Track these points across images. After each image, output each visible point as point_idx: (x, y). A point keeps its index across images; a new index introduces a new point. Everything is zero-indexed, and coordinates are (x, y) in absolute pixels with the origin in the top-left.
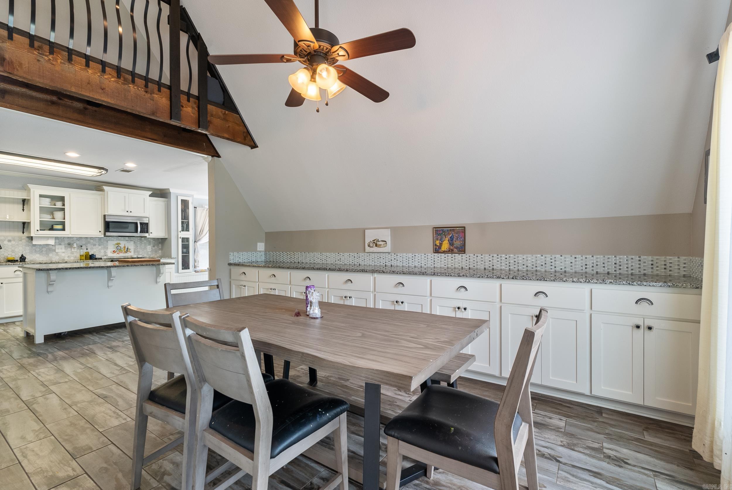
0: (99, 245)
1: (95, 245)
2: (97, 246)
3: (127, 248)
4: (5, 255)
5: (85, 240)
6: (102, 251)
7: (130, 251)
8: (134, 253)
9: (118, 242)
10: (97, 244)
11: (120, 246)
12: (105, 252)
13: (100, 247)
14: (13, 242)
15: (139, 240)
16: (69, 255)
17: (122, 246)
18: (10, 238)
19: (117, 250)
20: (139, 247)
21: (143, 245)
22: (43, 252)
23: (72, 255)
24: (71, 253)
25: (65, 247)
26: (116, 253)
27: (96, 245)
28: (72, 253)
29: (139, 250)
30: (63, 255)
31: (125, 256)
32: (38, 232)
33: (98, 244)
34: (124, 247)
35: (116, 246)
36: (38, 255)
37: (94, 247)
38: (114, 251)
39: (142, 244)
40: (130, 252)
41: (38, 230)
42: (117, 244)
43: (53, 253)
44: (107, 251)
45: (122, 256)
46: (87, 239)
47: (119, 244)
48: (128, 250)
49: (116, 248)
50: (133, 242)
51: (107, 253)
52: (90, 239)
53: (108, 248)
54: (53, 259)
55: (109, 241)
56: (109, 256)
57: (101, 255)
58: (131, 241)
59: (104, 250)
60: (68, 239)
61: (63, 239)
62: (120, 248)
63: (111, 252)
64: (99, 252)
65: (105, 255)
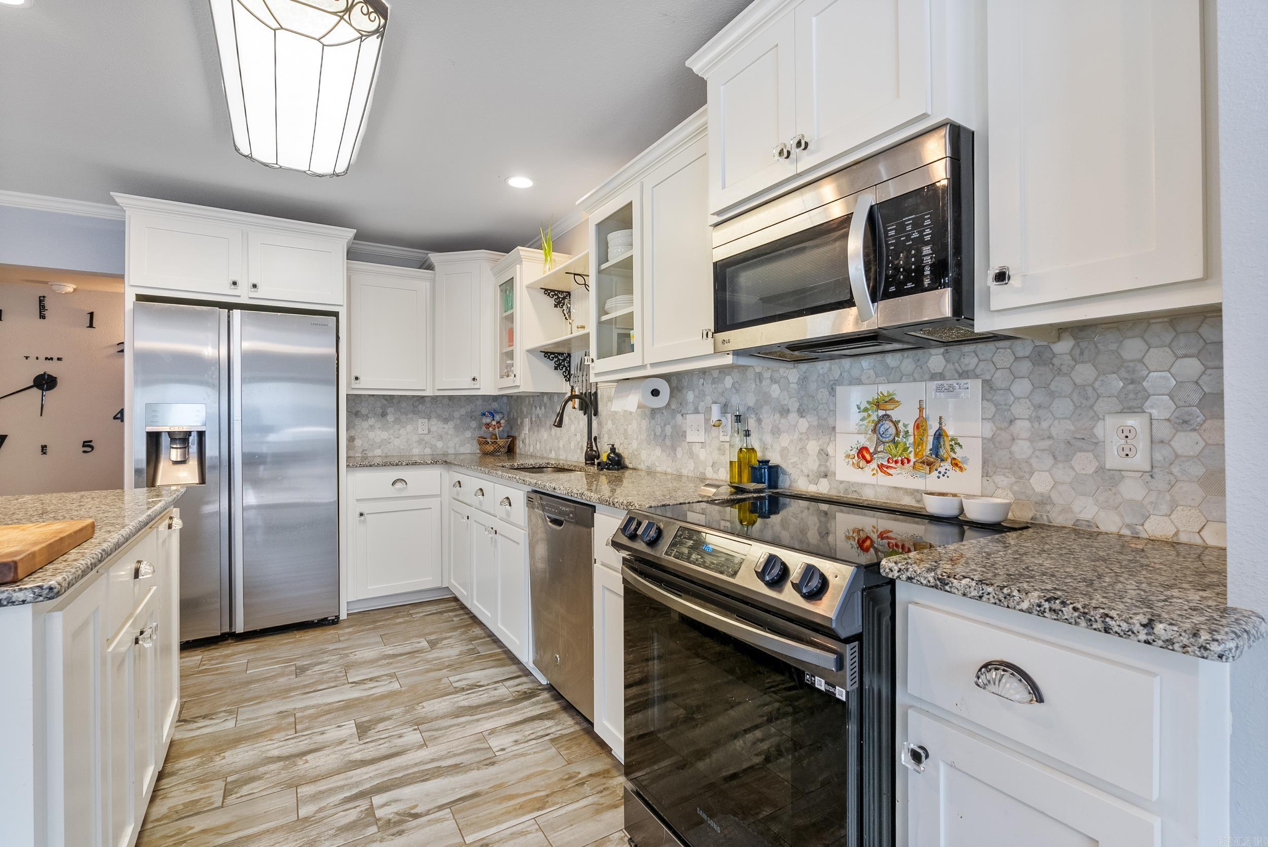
0: (801, 413)
2: (794, 416)
3: (939, 435)
5: (753, 386)
6: (813, 447)
7: (959, 454)
8: (986, 474)
9: (885, 389)
10: (794, 405)
11: (895, 414)
12: (824, 454)
15: (1025, 367)
16: (716, 456)
17: (905, 415)
19: (879, 442)
20: (1022, 427)
21: (1062, 406)
23: (722, 458)
24: (719, 449)
25: (706, 420)
26: (874, 465)
27: (788, 411)
28: (722, 450)
29: (1022, 449)
30: (702, 454)
33: (797, 405)
34: (917, 426)
35: (874, 417)
37: (783, 421)
38: (861, 452)
39: (1052, 395)
40: (955, 464)
42: (878, 405)
43: (683, 443)
44: (830, 450)
45: (906, 491)
46: (761, 381)
47: (891, 400)
48: (942, 452)
49: (874, 431)
50: (975, 386)
51: (832, 460)
52: (769, 381)
53: (834, 428)
54: (685, 472)
55: (839, 389)
56: (842, 482)
57: (806, 472)
58: (964, 375)
59: (821, 442)
60: (714, 386)
61: (703, 384)
62: (892, 430)
63: (848, 456)
64: (803, 450)
65: (823, 469)
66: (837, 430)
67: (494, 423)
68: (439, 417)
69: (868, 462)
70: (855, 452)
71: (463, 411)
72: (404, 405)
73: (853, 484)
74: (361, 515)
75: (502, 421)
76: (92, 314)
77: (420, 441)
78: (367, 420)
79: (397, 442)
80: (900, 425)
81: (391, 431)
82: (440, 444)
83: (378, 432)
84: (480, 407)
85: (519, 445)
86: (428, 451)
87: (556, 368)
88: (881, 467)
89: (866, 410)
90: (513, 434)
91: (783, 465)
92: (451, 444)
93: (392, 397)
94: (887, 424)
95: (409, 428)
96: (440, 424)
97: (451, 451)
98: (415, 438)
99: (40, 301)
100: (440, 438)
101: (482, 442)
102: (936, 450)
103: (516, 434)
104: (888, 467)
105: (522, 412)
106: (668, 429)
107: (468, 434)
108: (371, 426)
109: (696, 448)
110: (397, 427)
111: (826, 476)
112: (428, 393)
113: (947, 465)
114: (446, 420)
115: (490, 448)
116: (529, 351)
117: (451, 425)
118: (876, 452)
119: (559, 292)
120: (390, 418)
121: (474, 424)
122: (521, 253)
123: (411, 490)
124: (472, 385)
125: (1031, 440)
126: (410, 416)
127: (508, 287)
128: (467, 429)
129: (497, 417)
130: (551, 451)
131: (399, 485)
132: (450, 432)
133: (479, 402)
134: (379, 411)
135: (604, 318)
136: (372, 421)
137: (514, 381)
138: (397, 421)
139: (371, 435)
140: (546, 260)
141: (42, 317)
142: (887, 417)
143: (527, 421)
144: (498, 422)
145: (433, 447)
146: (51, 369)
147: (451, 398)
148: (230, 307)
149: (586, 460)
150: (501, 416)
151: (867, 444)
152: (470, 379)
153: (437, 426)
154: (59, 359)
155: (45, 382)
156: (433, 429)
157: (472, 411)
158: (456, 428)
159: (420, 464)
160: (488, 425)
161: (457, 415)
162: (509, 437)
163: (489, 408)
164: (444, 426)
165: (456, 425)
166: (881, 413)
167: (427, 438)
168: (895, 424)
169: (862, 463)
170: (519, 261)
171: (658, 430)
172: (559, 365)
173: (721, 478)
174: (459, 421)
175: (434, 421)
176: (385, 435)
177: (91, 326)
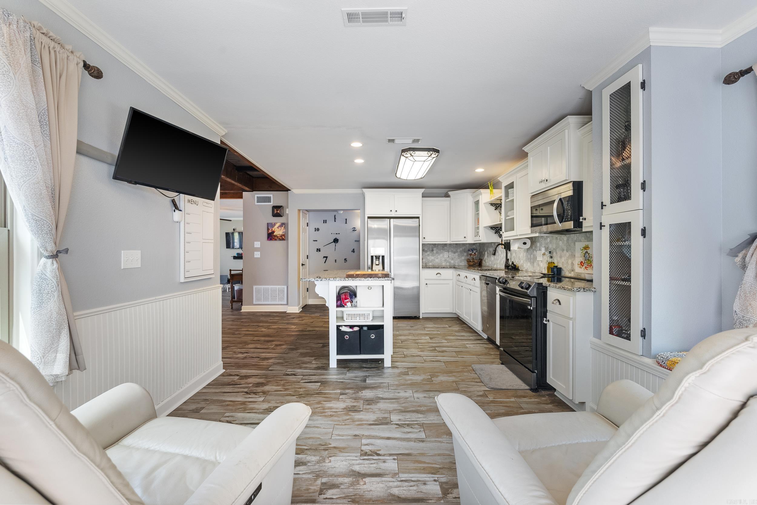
0: (567, 251)
1: (563, 250)
2: (565, 251)
6: (570, 261)
9: (586, 244)
10: (565, 249)
12: (572, 264)
13: (568, 254)
17: (591, 252)
19: (585, 260)
30: (542, 265)
35: (584, 252)
37: (563, 253)
42: (585, 248)
43: (536, 261)
44: (574, 262)
46: (557, 241)
47: (588, 247)
49: (584, 256)
51: (574, 266)
52: (559, 241)
53: (575, 255)
54: (535, 270)
55: (576, 243)
56: (577, 272)
57: (568, 270)
59: (572, 260)
61: (542, 241)
62: (588, 256)
63: (578, 264)
64: (567, 262)
65: (572, 269)
66: (576, 256)
67: (473, 254)
68: (452, 251)
69: (583, 266)
70: (579, 263)
71: (461, 249)
72: (439, 247)
73: (579, 273)
74: (426, 284)
75: (476, 253)
76: (346, 219)
77: (445, 260)
78: (427, 252)
79: (437, 260)
80: (590, 255)
81: (435, 256)
82: (452, 262)
83: (431, 257)
84: (468, 247)
85: (483, 262)
86: (448, 264)
87: (495, 233)
88: (586, 267)
89: (582, 250)
90: (481, 258)
91: (563, 268)
92: (457, 262)
93: (435, 244)
94: (587, 254)
95: (441, 255)
96: (453, 254)
97: (457, 264)
98: (443, 259)
99: (335, 216)
100: (453, 259)
101: (468, 261)
103: (482, 258)
104: (587, 268)
105: (484, 249)
106: (532, 256)
107: (463, 258)
108: (428, 255)
109: (540, 263)
110: (437, 255)
111: (573, 271)
112: (448, 242)
114: (455, 253)
115: (472, 263)
116: (485, 227)
117: (457, 254)
118: (584, 263)
119: (496, 204)
120: (435, 252)
121: (465, 254)
122: (481, 191)
123: (442, 277)
124: (464, 239)
126: (442, 251)
127: (477, 203)
128: (463, 256)
129: (474, 252)
130: (495, 264)
131: (438, 275)
132: (456, 257)
133: (468, 246)
134: (431, 249)
135: (507, 218)
136: (428, 253)
137: (479, 238)
138: (437, 253)
139: (428, 258)
140: (491, 194)
141: (335, 221)
142: (587, 252)
143: (486, 253)
144: (475, 253)
145: (450, 262)
146: (337, 237)
147: (456, 244)
148: (390, 218)
149: (505, 267)
150: (476, 251)
151: (582, 261)
152: (463, 237)
153: (451, 255)
154: (339, 234)
155: (336, 241)
156: (450, 256)
157: (465, 249)
158: (458, 255)
159: (445, 268)
160: (471, 255)
161: (459, 250)
162: (479, 259)
163: (471, 248)
164: (454, 255)
165: (458, 254)
166: (586, 251)
167: (448, 259)
168: (589, 254)
169: (581, 266)
170: (481, 194)
171: (529, 256)
172: (497, 232)
174: (459, 253)
175: (450, 253)
176: (433, 258)
177: (346, 223)
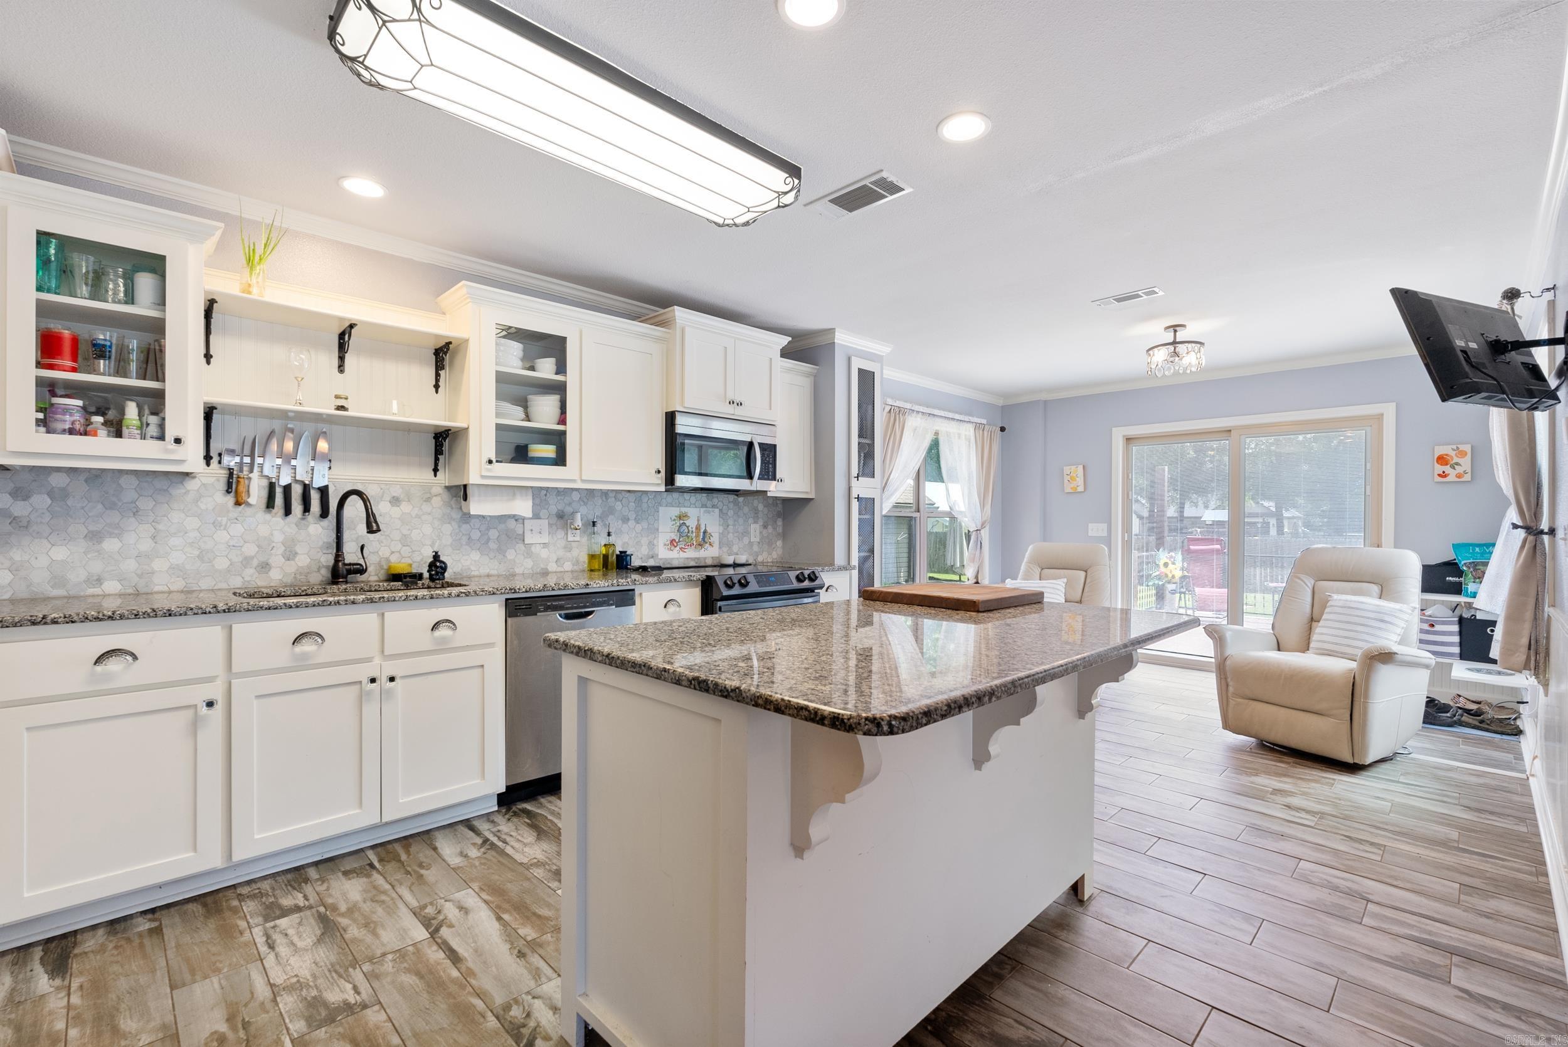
0: (637, 521)
1: (626, 520)
2: (632, 523)
3: (705, 532)
4: (380, 553)
5: (600, 501)
6: (645, 541)
7: (712, 540)
8: (720, 548)
9: (686, 510)
10: (632, 515)
11: (689, 523)
12: (651, 545)
13: (639, 527)
14: (405, 507)
15: (731, 505)
16: (561, 553)
17: (692, 523)
18: (396, 491)
19: (680, 536)
20: (730, 528)
21: (741, 521)
22: (492, 545)
23: (568, 554)
24: (565, 547)
25: (550, 525)
26: (678, 548)
28: (568, 548)
29: (730, 536)
30: (544, 553)
31: (698, 559)
32: (490, 466)
33: (634, 516)
34: (697, 528)
35: (678, 524)
36: (475, 556)
37: (624, 525)
38: (672, 541)
39: (739, 516)
40: (710, 544)
41: (490, 462)
42: (680, 518)
43: (518, 546)
44: (655, 542)
45: (691, 559)
46: (607, 499)
47: (686, 516)
48: (706, 539)
49: (678, 531)
50: (717, 511)
51: (656, 548)
52: (613, 499)
53: (658, 530)
54: (518, 570)
55: (660, 508)
56: (661, 559)
57: (640, 556)
58: (713, 506)
59: (649, 538)
60: (559, 498)
61: (546, 495)
62: (686, 531)
63: (665, 545)
64: (638, 543)
65: (651, 553)
66: (659, 532)
69: (675, 547)
70: (669, 542)
73: (667, 560)
80: (690, 528)
88: (681, 549)
89: (674, 520)
94: (684, 527)
102: (704, 539)
104: (684, 549)
106: (494, 533)
109: (535, 549)
111: (653, 557)
113: (707, 545)
118: (679, 541)
125: (733, 534)
142: (685, 524)
151: (675, 538)
166: (682, 522)
168: (688, 527)
169: (672, 548)
173: (566, 570)
